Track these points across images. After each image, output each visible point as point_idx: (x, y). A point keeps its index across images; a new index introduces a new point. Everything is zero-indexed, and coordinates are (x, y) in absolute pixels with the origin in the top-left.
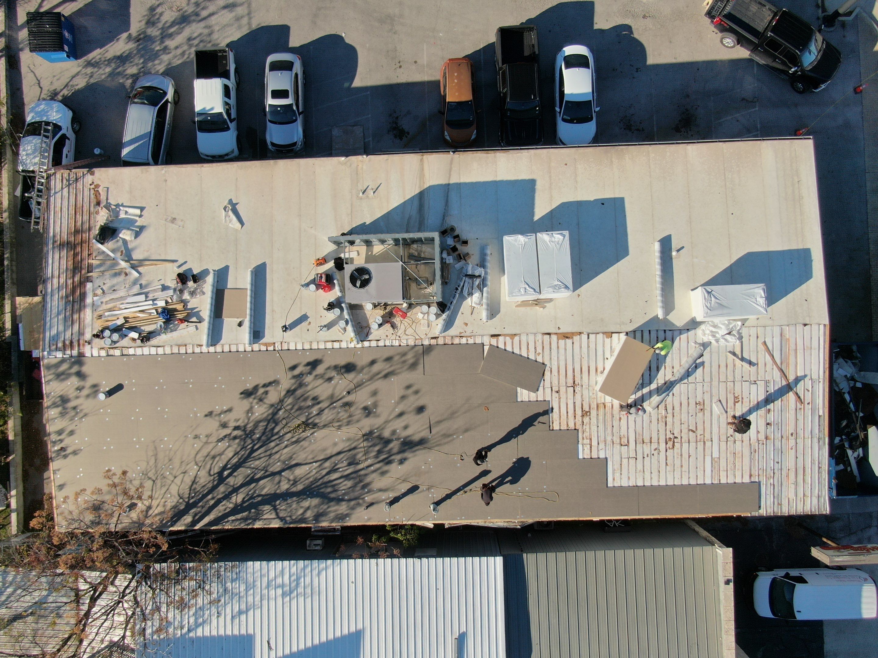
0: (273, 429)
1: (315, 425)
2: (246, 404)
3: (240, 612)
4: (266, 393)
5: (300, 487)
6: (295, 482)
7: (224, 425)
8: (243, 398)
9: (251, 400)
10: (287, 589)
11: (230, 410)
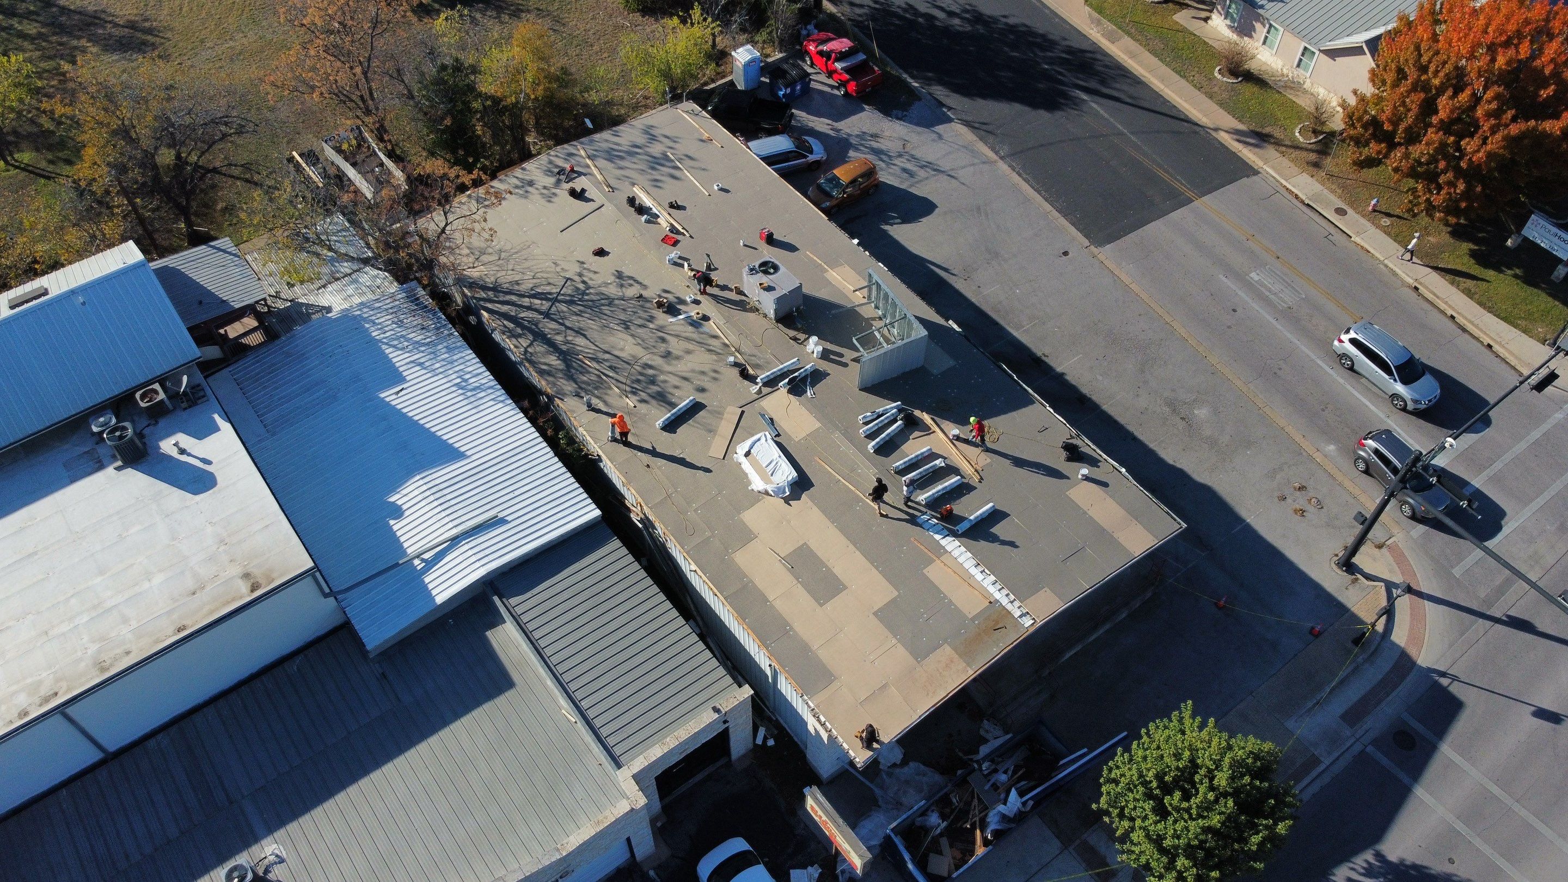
0: (603, 305)
1: (627, 328)
2: (611, 279)
3: (420, 364)
4: (631, 285)
5: (564, 348)
6: (567, 342)
7: (580, 275)
8: (614, 275)
9: (617, 280)
10: (464, 384)
11: (595, 273)
